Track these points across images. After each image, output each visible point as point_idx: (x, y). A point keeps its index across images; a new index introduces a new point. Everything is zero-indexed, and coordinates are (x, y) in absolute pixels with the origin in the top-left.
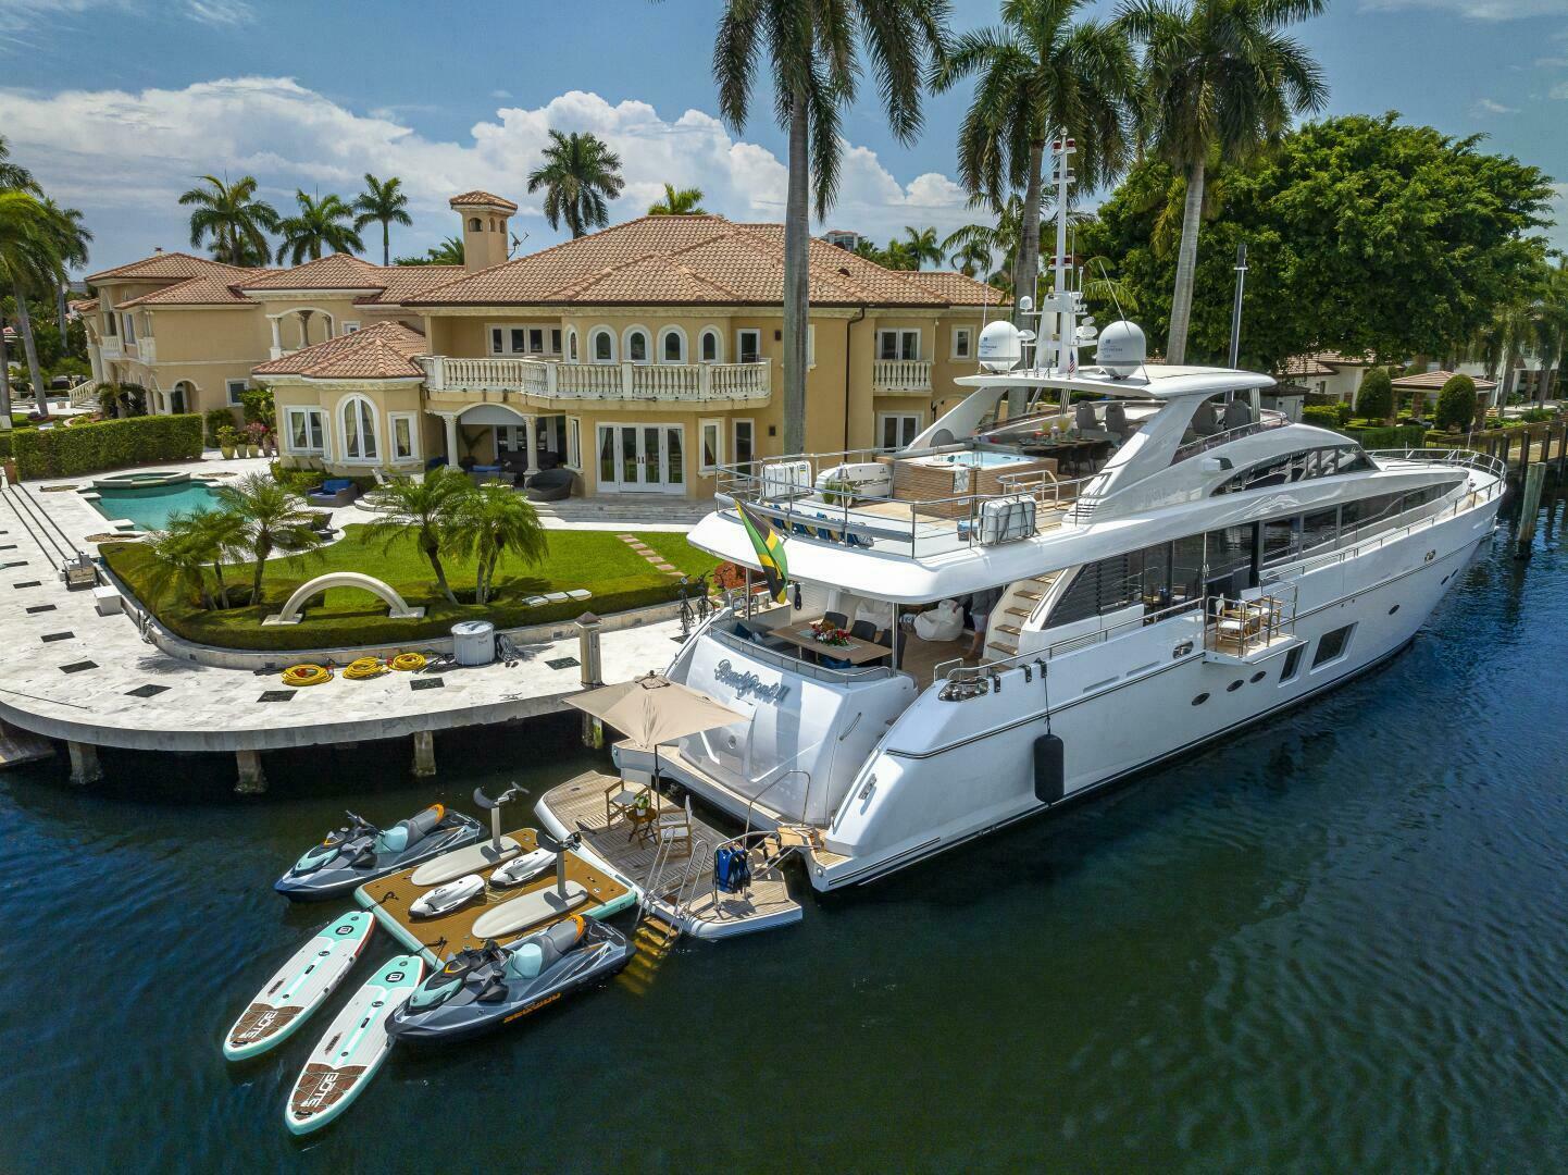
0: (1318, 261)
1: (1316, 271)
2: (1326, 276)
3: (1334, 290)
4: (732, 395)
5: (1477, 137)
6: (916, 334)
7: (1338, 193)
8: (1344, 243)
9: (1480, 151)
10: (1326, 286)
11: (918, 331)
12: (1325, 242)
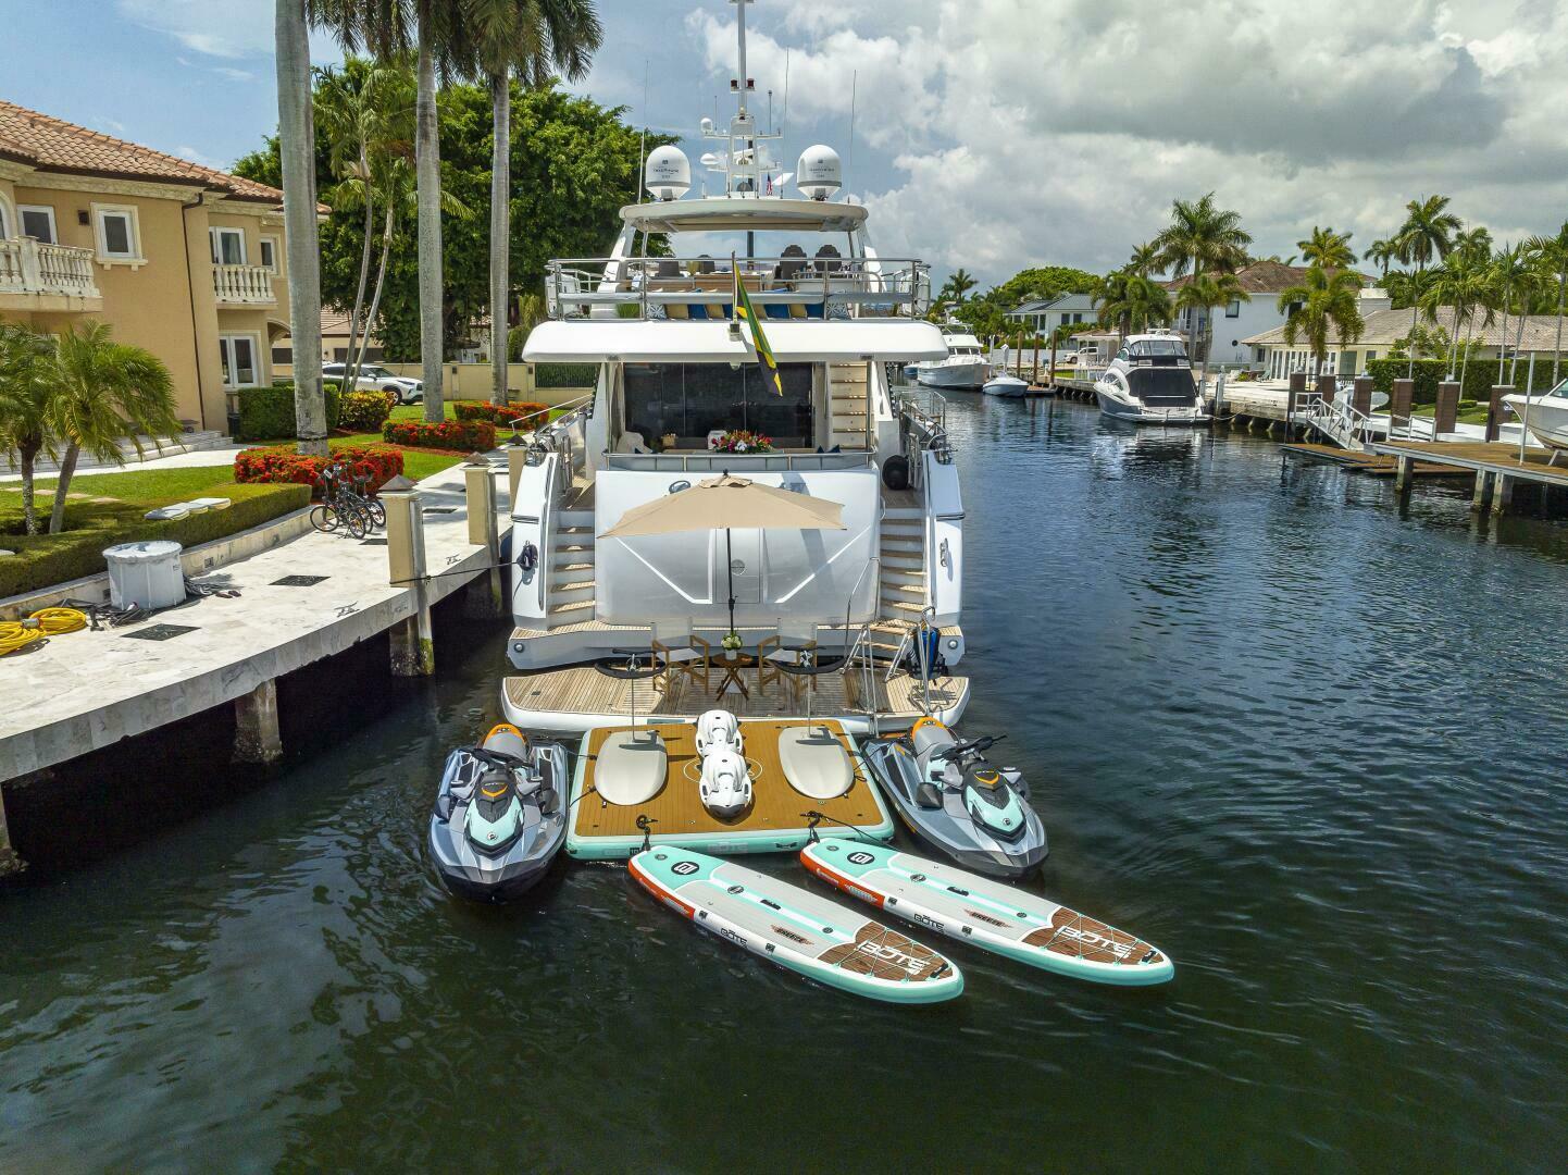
0: (535, 203)
1: (533, 213)
2: (542, 218)
3: (550, 232)
4: (66, 290)
5: (621, 109)
6: (237, 235)
7: (545, 140)
8: (558, 186)
9: (624, 121)
10: (543, 228)
11: (240, 231)
12: (539, 185)
